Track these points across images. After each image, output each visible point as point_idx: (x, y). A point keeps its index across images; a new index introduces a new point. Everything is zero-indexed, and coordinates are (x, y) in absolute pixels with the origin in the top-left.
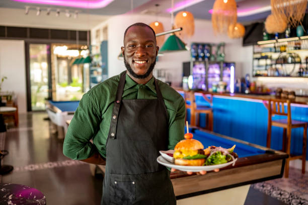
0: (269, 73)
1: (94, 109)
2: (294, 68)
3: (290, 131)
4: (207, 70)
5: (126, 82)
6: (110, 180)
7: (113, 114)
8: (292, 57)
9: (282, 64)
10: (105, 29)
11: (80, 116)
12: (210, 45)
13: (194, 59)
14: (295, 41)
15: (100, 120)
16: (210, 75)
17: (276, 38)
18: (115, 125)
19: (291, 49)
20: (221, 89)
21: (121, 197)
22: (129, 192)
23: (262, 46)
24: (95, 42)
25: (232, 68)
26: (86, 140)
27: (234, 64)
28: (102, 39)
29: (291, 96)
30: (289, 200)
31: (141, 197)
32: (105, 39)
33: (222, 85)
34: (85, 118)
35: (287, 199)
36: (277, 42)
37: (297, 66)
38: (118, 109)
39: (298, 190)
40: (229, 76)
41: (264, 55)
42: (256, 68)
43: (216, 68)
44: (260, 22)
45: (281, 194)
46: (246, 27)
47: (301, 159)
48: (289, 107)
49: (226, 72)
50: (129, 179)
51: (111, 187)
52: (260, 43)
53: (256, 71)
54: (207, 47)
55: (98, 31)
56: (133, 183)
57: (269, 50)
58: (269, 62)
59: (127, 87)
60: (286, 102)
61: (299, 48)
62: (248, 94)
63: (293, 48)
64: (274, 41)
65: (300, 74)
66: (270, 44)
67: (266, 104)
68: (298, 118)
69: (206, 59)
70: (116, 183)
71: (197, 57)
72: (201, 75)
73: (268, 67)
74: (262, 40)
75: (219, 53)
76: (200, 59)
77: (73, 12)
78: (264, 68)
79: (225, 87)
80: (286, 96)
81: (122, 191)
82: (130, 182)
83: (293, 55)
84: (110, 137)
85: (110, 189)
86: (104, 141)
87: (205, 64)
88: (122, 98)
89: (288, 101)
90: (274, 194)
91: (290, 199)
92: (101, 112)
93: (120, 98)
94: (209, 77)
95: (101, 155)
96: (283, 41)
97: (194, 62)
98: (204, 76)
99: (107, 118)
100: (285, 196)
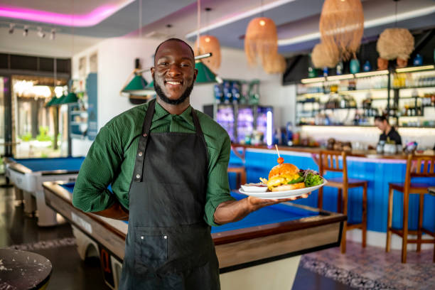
0: (317, 120)
1: (114, 145)
2: (348, 114)
3: (346, 192)
4: (235, 116)
5: (155, 111)
6: (135, 234)
7: (139, 150)
8: (346, 100)
9: (333, 109)
10: (94, 57)
11: (96, 154)
12: (239, 83)
13: (218, 101)
14: (349, 79)
15: (121, 159)
16: (240, 124)
17: (325, 74)
18: (141, 165)
19: (344, 90)
20: (256, 141)
21: (150, 256)
22: (160, 249)
23: (307, 86)
24: (79, 76)
25: (269, 114)
26: (104, 186)
27: (272, 108)
28: (88, 70)
29: (346, 148)
30: (348, 280)
31: (175, 256)
32: (93, 71)
33: (257, 135)
34: (103, 157)
35: (345, 278)
36: (327, 80)
37: (352, 112)
38: (145, 143)
39: (359, 268)
40: (265, 125)
41: (309, 96)
42: (300, 115)
43: (248, 113)
44: (304, 53)
45: (337, 273)
46: (287, 60)
47: (360, 228)
48: (345, 161)
49: (261, 119)
50: (160, 232)
51: (136, 245)
52: (304, 81)
53: (300, 118)
54: (235, 86)
55: (82, 60)
56: (165, 237)
57: (316, 91)
58: (316, 106)
59: (156, 117)
60: (341, 155)
61: (354, 89)
62: (293, 146)
63: (346, 88)
64: (322, 79)
65: (356, 122)
66: (318, 82)
67: (315, 158)
68: (356, 175)
69: (235, 102)
70: (142, 238)
71: (222, 99)
72: (229, 122)
73: (316, 113)
74: (307, 77)
75: (252, 93)
76: (227, 102)
77: (49, 31)
78: (310, 114)
79: (262, 137)
80: (340, 148)
81: (151, 248)
82: (161, 236)
83: (347, 98)
84: (134, 179)
85: (135, 247)
86: (126, 187)
87: (233, 108)
88: (150, 131)
89: (343, 153)
90: (329, 273)
91: (350, 278)
92: (123, 149)
93: (147, 131)
94: (238, 126)
95: (122, 206)
96: (334, 80)
97: (219, 105)
98: (232, 125)
99: (131, 156)
100: (343, 275)
